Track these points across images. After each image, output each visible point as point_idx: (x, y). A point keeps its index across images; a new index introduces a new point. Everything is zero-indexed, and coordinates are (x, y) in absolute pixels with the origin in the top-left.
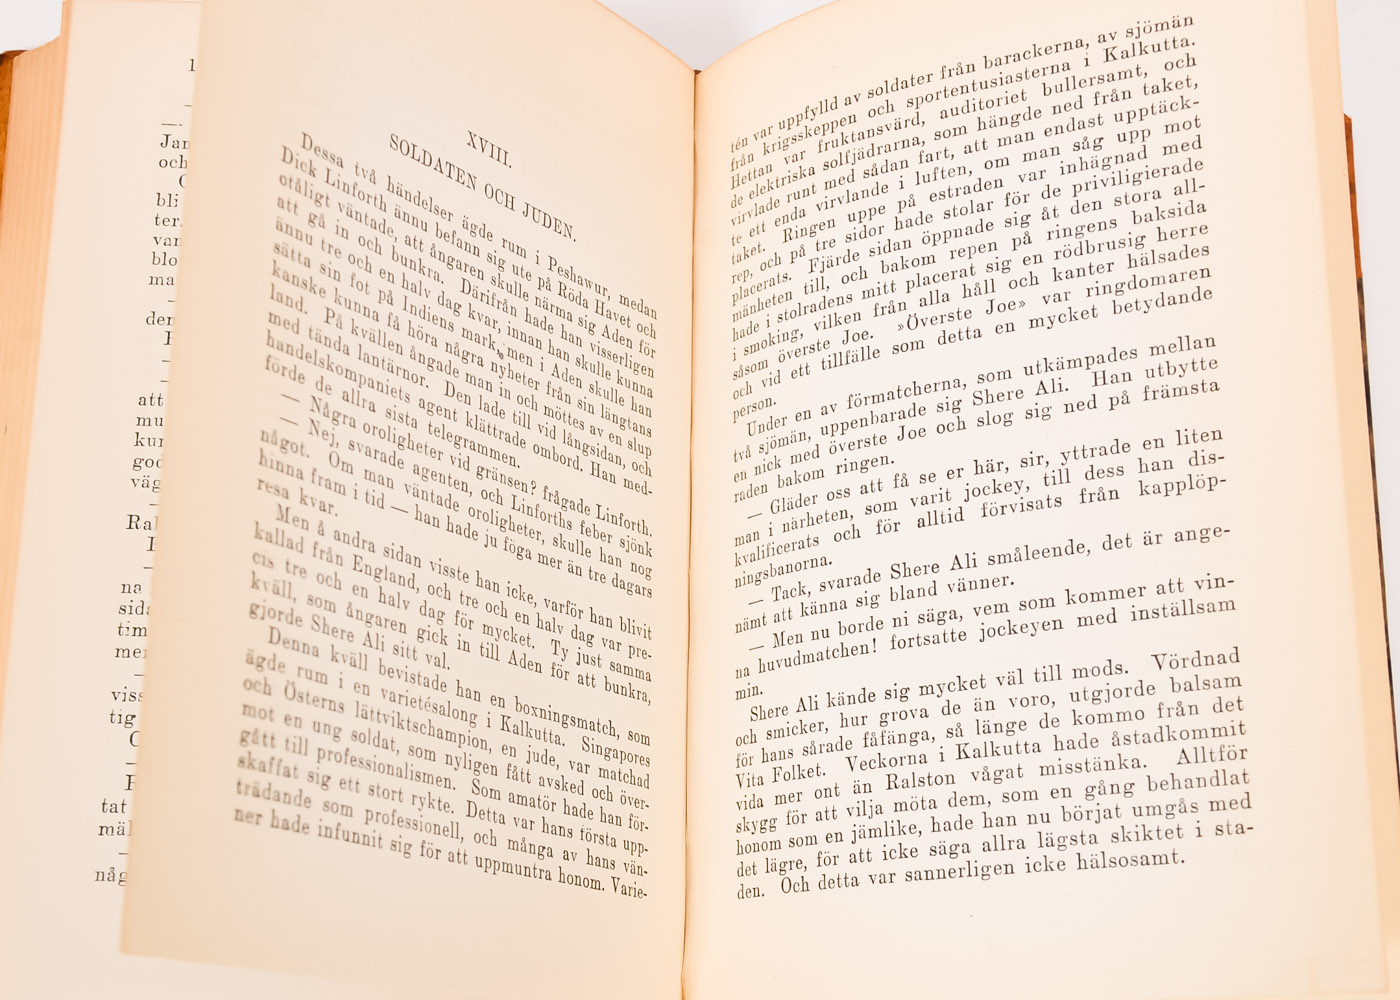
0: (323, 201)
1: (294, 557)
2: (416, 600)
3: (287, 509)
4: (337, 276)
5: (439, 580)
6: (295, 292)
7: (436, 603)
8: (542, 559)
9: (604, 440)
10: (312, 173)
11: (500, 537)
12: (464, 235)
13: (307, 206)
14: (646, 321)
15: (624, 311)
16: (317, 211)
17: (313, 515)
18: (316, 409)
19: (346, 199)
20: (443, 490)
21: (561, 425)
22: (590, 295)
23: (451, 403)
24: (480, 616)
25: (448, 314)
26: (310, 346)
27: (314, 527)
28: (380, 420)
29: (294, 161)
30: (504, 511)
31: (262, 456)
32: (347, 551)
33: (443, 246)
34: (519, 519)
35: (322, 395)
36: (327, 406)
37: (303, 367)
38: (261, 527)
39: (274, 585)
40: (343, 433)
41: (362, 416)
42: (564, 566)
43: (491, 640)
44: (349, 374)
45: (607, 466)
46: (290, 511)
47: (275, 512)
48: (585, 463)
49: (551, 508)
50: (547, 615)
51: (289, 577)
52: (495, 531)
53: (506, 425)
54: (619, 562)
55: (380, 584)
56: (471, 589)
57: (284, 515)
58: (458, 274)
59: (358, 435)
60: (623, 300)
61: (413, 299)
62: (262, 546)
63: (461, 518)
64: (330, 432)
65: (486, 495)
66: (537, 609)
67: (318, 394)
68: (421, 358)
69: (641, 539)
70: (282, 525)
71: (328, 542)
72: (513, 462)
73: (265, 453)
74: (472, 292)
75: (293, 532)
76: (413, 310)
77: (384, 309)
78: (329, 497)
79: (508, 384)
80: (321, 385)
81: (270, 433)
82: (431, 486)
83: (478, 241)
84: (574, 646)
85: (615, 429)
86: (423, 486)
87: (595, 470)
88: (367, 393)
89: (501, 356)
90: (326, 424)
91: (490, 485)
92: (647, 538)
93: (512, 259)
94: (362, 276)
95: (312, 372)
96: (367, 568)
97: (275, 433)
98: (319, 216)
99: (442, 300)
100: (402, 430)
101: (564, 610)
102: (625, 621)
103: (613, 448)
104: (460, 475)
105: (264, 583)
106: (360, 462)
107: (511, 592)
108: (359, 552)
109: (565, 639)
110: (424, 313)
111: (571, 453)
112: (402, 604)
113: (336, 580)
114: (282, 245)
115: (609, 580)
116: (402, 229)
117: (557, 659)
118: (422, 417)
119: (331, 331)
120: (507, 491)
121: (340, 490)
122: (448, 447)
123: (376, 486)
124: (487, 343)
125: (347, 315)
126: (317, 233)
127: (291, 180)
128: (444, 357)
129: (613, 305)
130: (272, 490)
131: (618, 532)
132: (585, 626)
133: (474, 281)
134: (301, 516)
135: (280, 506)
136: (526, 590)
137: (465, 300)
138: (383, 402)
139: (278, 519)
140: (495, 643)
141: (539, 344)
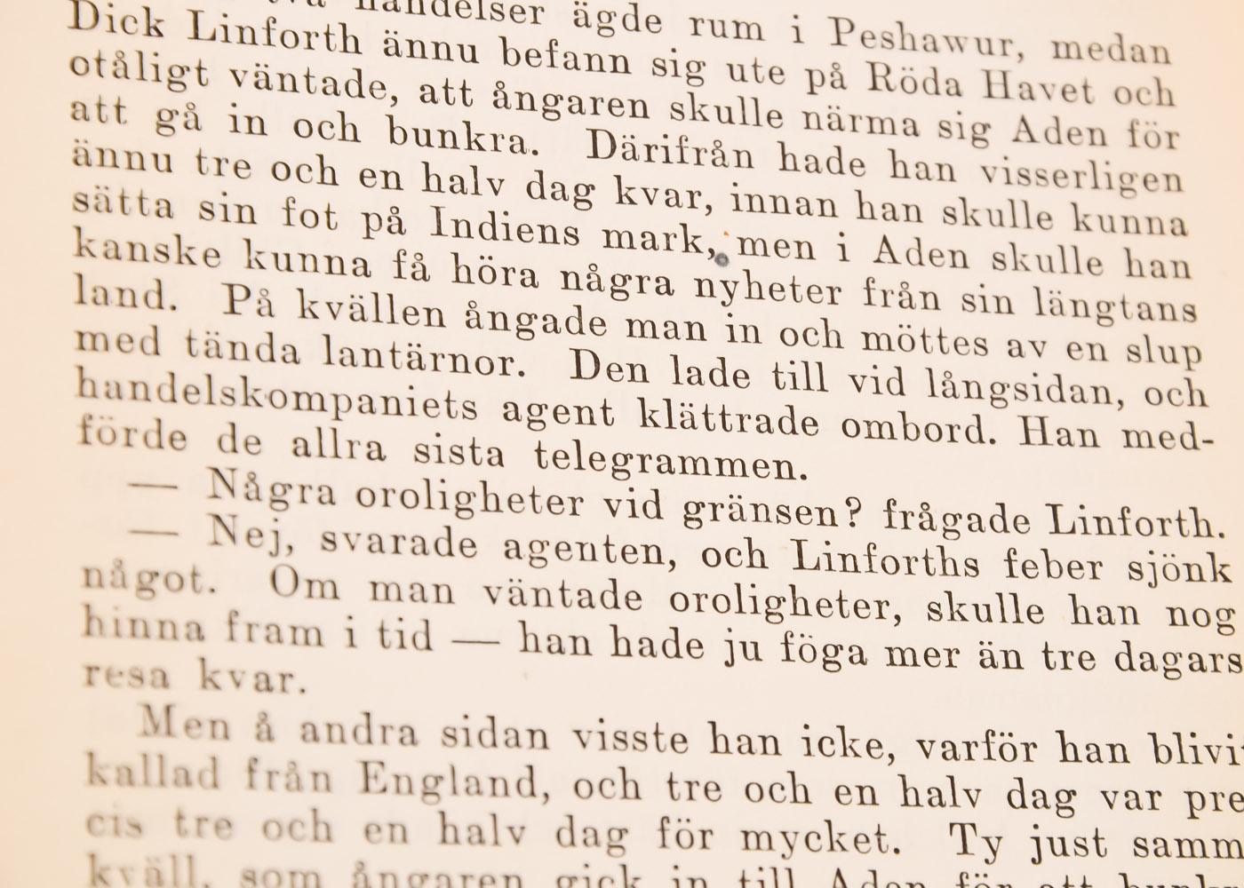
0: (191, 78)
1: (196, 801)
2: (541, 819)
3: (168, 709)
4: (247, 215)
5: (603, 764)
6: (139, 276)
7: (600, 813)
8: (898, 657)
9: (1055, 359)
10: (154, 30)
11: (769, 637)
12: (584, 42)
13: (146, 98)
14: (1138, 76)
15: (1071, 73)
16: (178, 102)
17: (240, 706)
18: (222, 490)
19: (245, 58)
20: (595, 576)
21: (915, 364)
22: (966, 68)
23: (592, 392)
24: (731, 815)
25: (560, 214)
26: (192, 372)
27: (244, 729)
28: (401, 472)
29: (104, 22)
30: (772, 582)
31: (89, 619)
32: (343, 761)
33: (520, 79)
34: (815, 586)
35: (243, 461)
36: (252, 478)
37: (176, 416)
38: (101, 759)
39: (147, 871)
40: (304, 523)
41: (350, 474)
42: (968, 660)
43: (772, 859)
44: (302, 400)
45: (1062, 416)
46: (174, 711)
47: (138, 719)
48: (1003, 423)
49: (915, 542)
50: (933, 772)
51: (190, 844)
52: (750, 627)
53: (762, 398)
54: (1131, 615)
55: (441, 806)
56: (697, 763)
57: (160, 722)
58: (575, 128)
59: (345, 517)
60: (1063, 51)
61: (456, 206)
62: (110, 798)
63: (653, 621)
64: (267, 528)
65: (714, 558)
66: (898, 767)
67: (223, 461)
68: (498, 321)
69: (1193, 550)
70: (157, 744)
71: (285, 749)
72: (785, 470)
73: (96, 611)
74: (619, 151)
75: (187, 752)
76: (462, 229)
77: (382, 249)
78: (276, 659)
79: (746, 312)
80: (232, 440)
81: (107, 567)
82: (552, 575)
83: (623, 42)
84: (1017, 828)
85: (1086, 330)
86: (531, 577)
87: (1033, 433)
88: (356, 426)
89: (722, 260)
90: (255, 515)
91: (724, 534)
92: (1213, 544)
93: (717, 53)
94: (312, 196)
95: (203, 423)
96: (402, 784)
97: (119, 564)
98: (182, 110)
99: (538, 188)
100: (464, 477)
101: (979, 752)
102: (1167, 739)
103: (1082, 373)
104: (640, 532)
105: (123, 871)
106: (354, 569)
107: (816, 746)
108: (373, 752)
109: (992, 815)
110: (492, 227)
111: (960, 412)
112: (504, 835)
113: (316, 823)
114: (92, 193)
115: (1105, 661)
116: (405, 76)
117: (973, 864)
118: (517, 440)
119: (249, 328)
120: (775, 539)
121: (312, 637)
122: (596, 485)
123: (406, 608)
124: (678, 244)
125: (282, 287)
126: (182, 145)
127: (99, 61)
128: (561, 304)
129: (1040, 68)
130: (124, 680)
131: (1116, 551)
132: (1047, 773)
133: (622, 126)
134: (205, 714)
135: (148, 707)
136: (860, 733)
137: (601, 174)
138: (400, 434)
139: (146, 733)
140: (781, 866)
141: (827, 208)
